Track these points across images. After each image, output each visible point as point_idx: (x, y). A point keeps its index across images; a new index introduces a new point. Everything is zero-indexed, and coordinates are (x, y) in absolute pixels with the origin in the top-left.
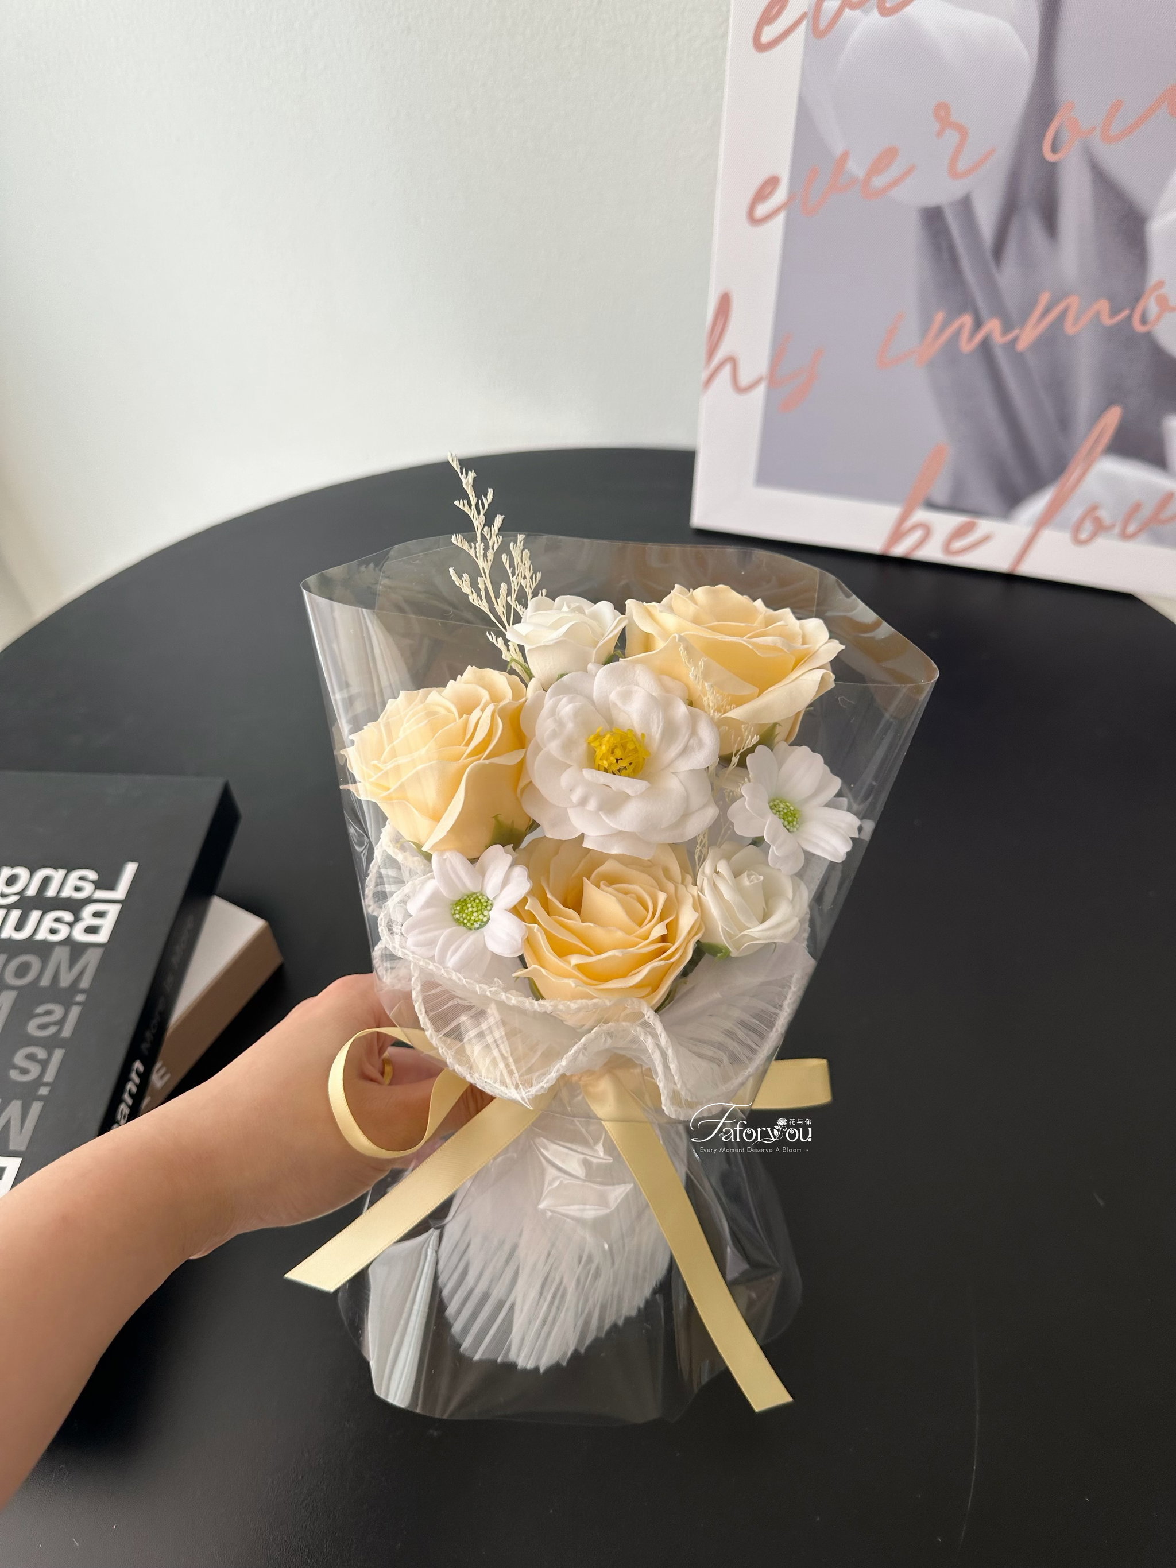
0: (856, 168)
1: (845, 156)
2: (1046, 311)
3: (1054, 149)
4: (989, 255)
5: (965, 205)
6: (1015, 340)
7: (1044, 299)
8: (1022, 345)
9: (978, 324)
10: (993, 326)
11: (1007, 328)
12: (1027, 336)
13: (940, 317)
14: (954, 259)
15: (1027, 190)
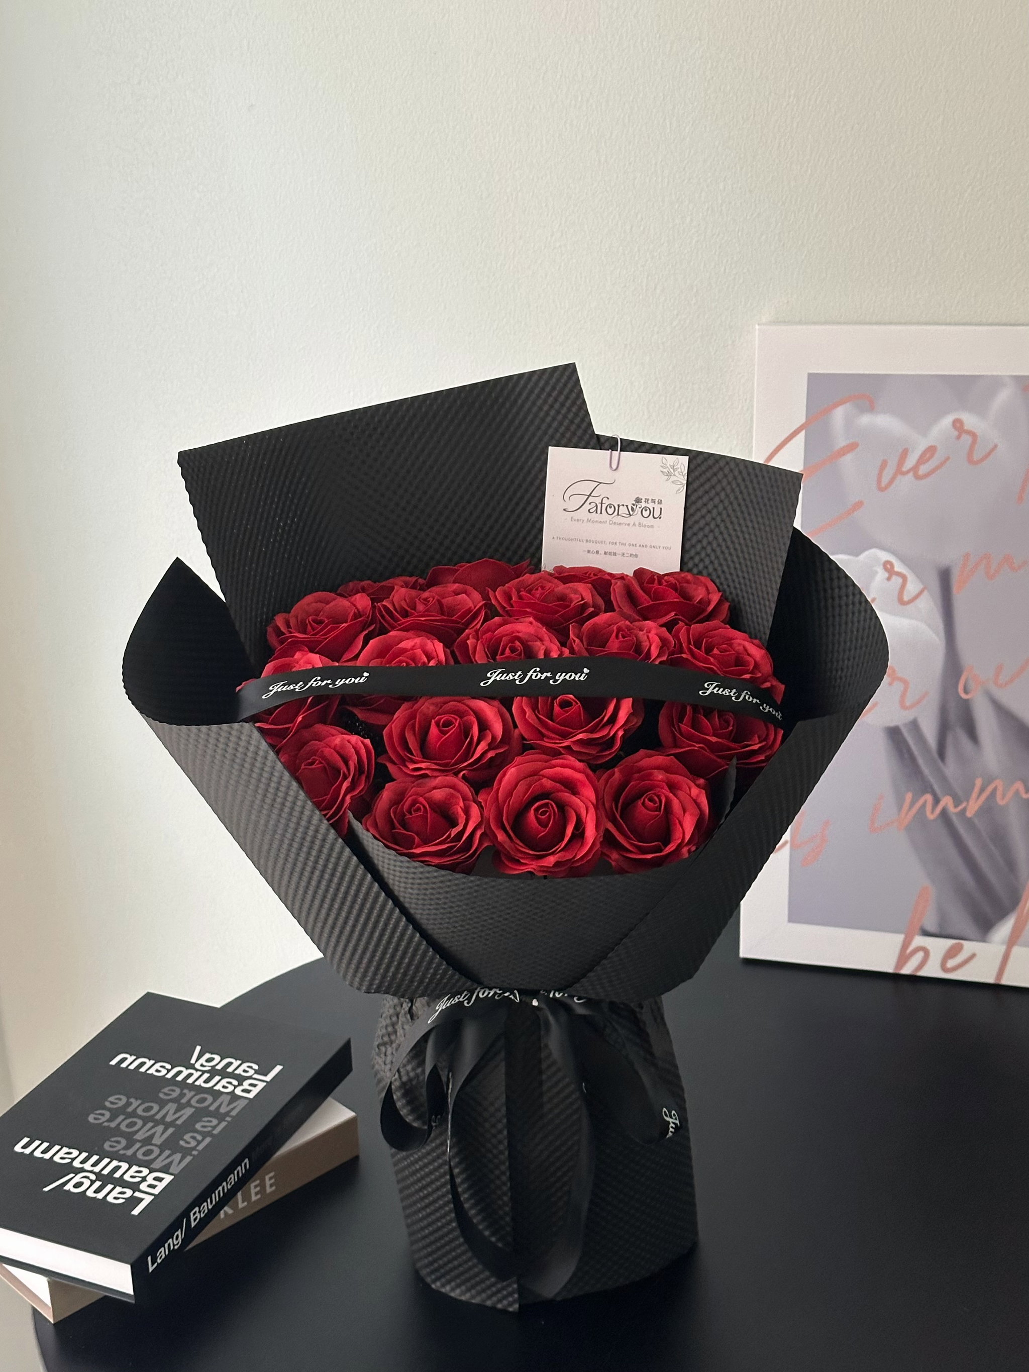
2: (982, 790)
3: (966, 691)
4: (936, 755)
5: (914, 725)
6: (964, 810)
7: (979, 782)
8: (969, 814)
9: (937, 801)
10: (947, 801)
11: (957, 802)
12: (973, 807)
13: (909, 796)
14: (913, 759)
15: (953, 717)
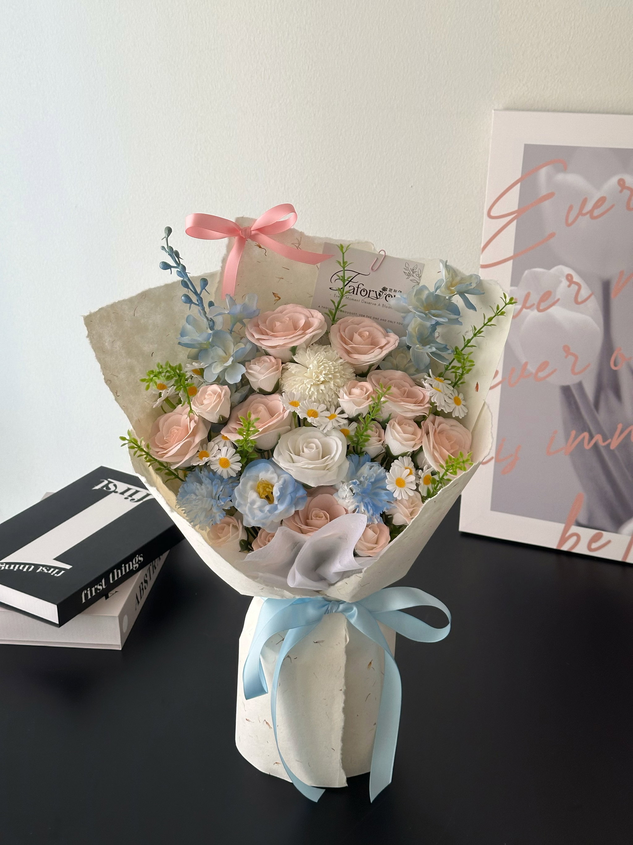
0: (531, 368)
1: (526, 364)
2: (621, 433)
3: (615, 365)
4: (593, 407)
5: (580, 385)
6: (609, 445)
7: (620, 426)
8: (612, 447)
9: (591, 437)
10: (598, 438)
11: (605, 439)
12: (615, 442)
13: (573, 433)
14: (578, 408)
15: (606, 381)
